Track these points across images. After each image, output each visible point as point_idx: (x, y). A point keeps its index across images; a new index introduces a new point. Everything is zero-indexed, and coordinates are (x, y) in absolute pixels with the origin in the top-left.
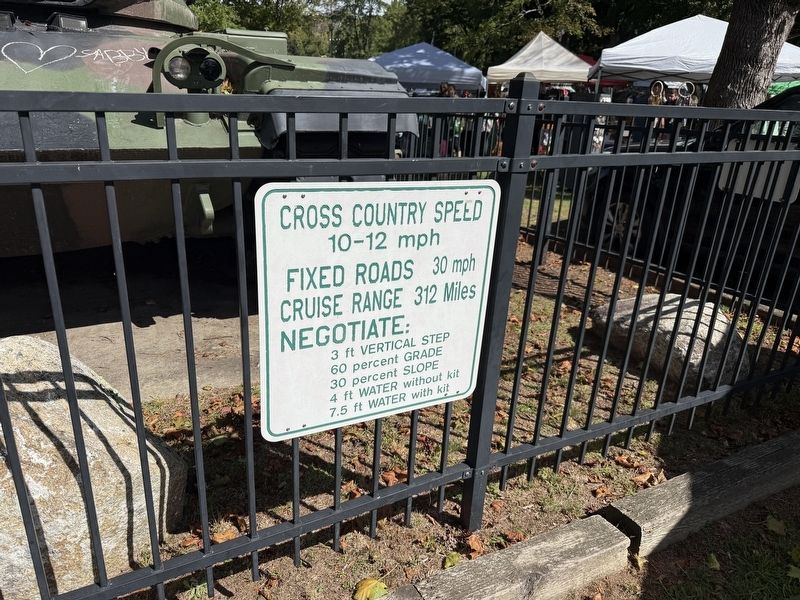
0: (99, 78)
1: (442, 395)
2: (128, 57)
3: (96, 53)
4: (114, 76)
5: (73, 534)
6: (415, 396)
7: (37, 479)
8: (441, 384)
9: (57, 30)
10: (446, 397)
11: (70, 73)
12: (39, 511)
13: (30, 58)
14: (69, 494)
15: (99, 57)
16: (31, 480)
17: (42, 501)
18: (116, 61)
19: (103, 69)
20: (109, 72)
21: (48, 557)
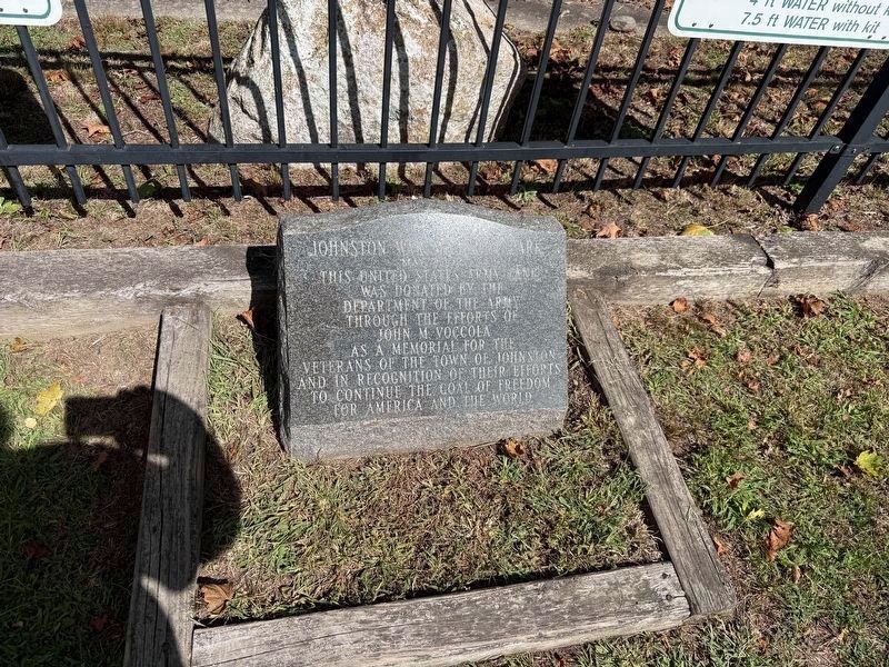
1: (864, 36)
6: (837, 27)
7: (414, 36)
8: (872, 19)
10: (868, 40)
12: (411, 71)
16: (408, 35)
17: (415, 61)
21: (407, 123)
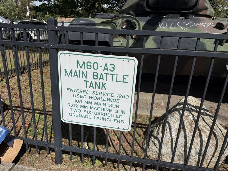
0: (202, 31)
2: (208, 25)
3: (200, 24)
4: (206, 30)
5: (209, 153)
7: (205, 136)
9: (188, 19)
11: (195, 30)
13: (184, 26)
14: (213, 142)
15: (201, 25)
16: (204, 135)
17: (205, 142)
18: (205, 26)
19: (203, 28)
20: (204, 29)
21: (200, 156)
